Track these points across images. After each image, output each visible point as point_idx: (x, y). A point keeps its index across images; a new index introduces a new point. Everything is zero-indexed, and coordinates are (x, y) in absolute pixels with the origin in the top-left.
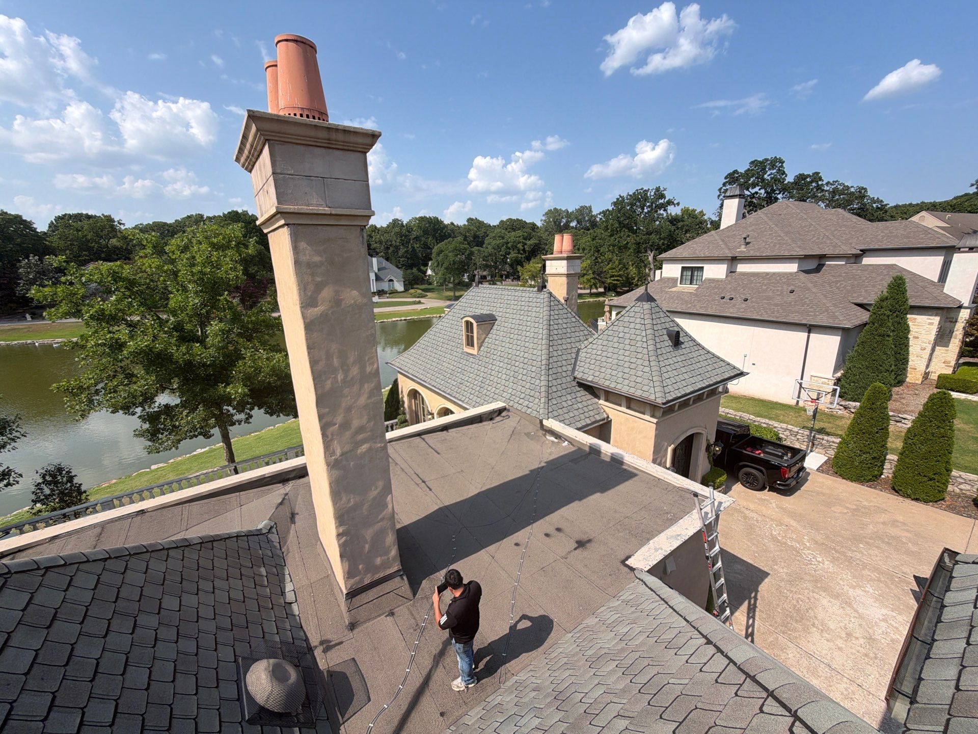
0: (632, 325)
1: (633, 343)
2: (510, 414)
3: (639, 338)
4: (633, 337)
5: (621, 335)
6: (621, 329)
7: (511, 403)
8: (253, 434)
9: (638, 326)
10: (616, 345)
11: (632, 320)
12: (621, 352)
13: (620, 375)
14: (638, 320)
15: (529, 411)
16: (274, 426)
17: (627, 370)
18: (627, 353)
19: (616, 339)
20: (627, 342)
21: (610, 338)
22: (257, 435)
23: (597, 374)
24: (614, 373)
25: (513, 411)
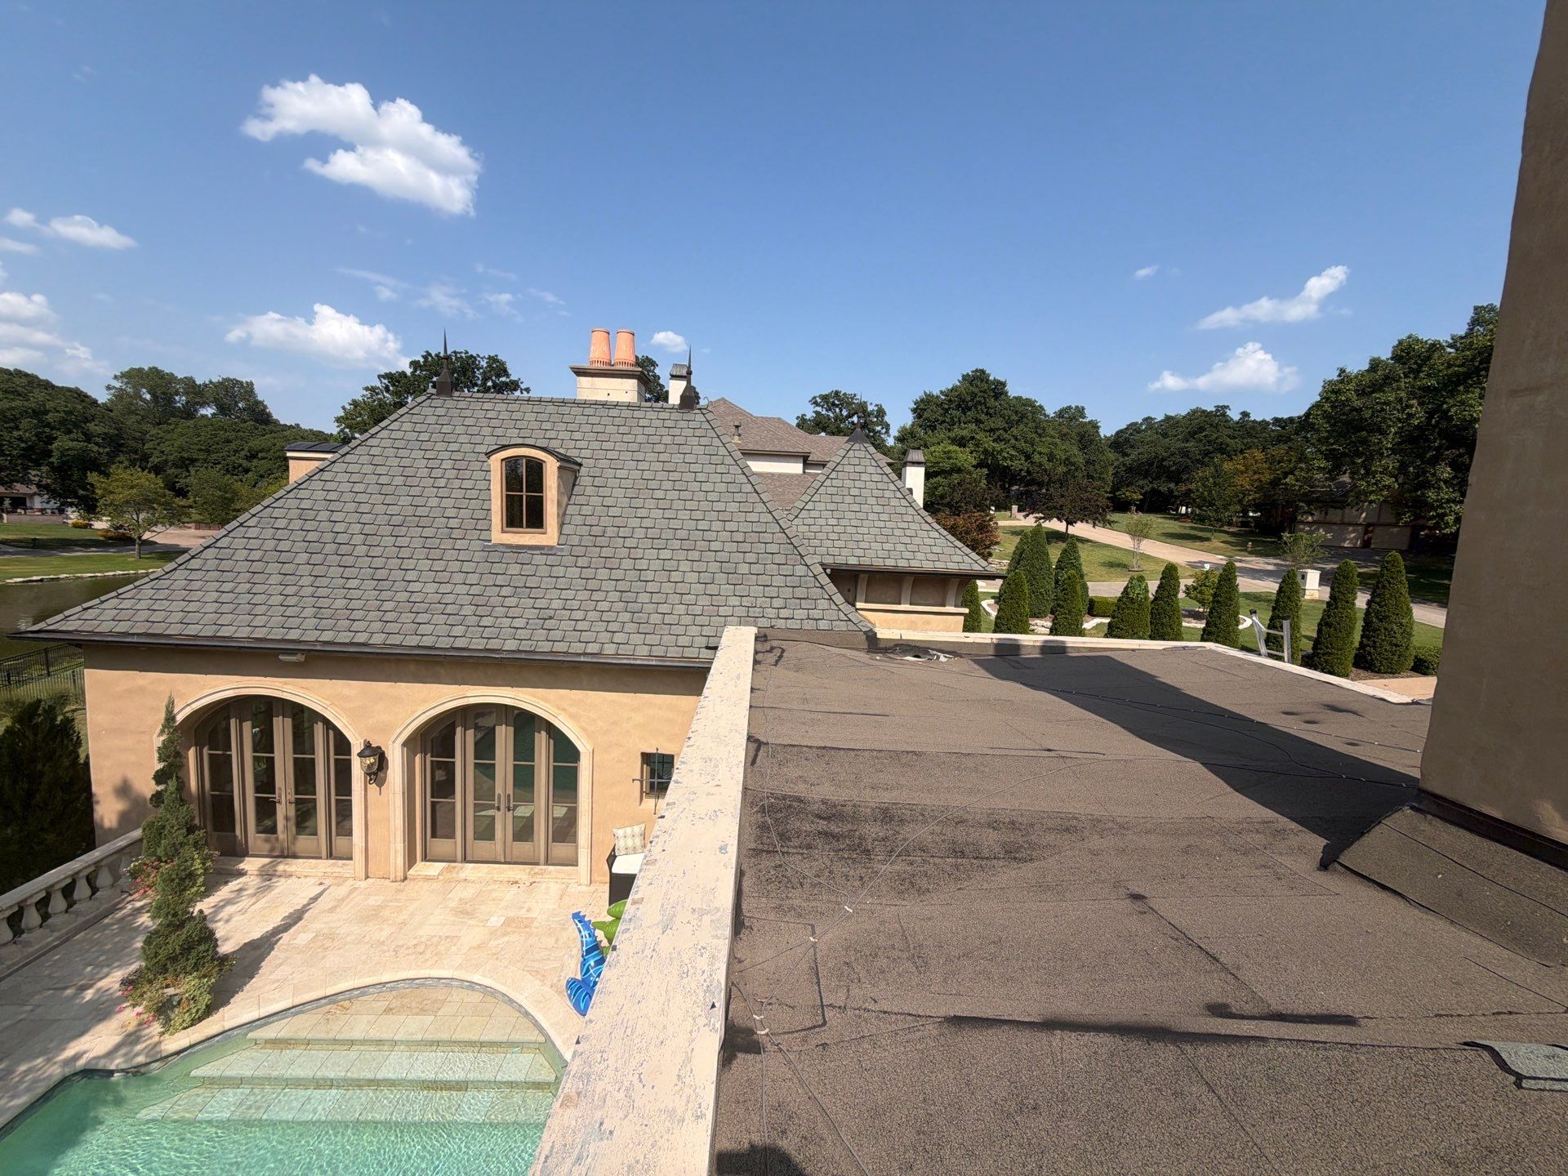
0: (864, 477)
1: (881, 501)
3: (887, 494)
4: (876, 493)
5: (854, 492)
6: (848, 483)
7: (765, 622)
9: (877, 478)
10: (856, 507)
11: (858, 469)
12: (871, 516)
13: (900, 547)
14: (871, 470)
15: (823, 625)
17: (907, 540)
18: (884, 517)
19: (848, 499)
20: (872, 501)
21: (837, 499)
23: (859, 552)
24: (887, 546)
25: (781, 635)
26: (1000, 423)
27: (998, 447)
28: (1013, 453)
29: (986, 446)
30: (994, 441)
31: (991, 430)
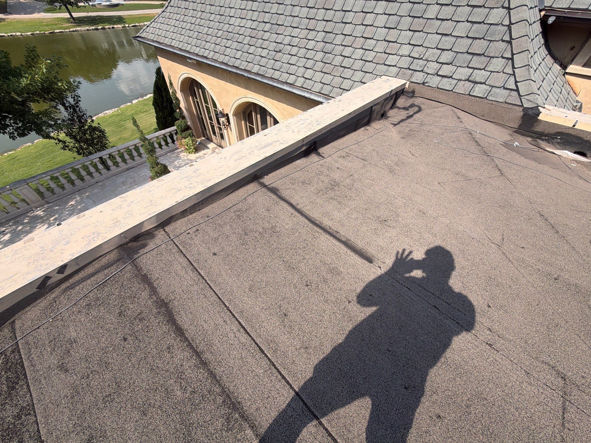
2: (418, 101)
7: (419, 77)
8: (6, 154)
15: (479, 91)
16: (33, 143)
22: (9, 156)
25: (429, 94)
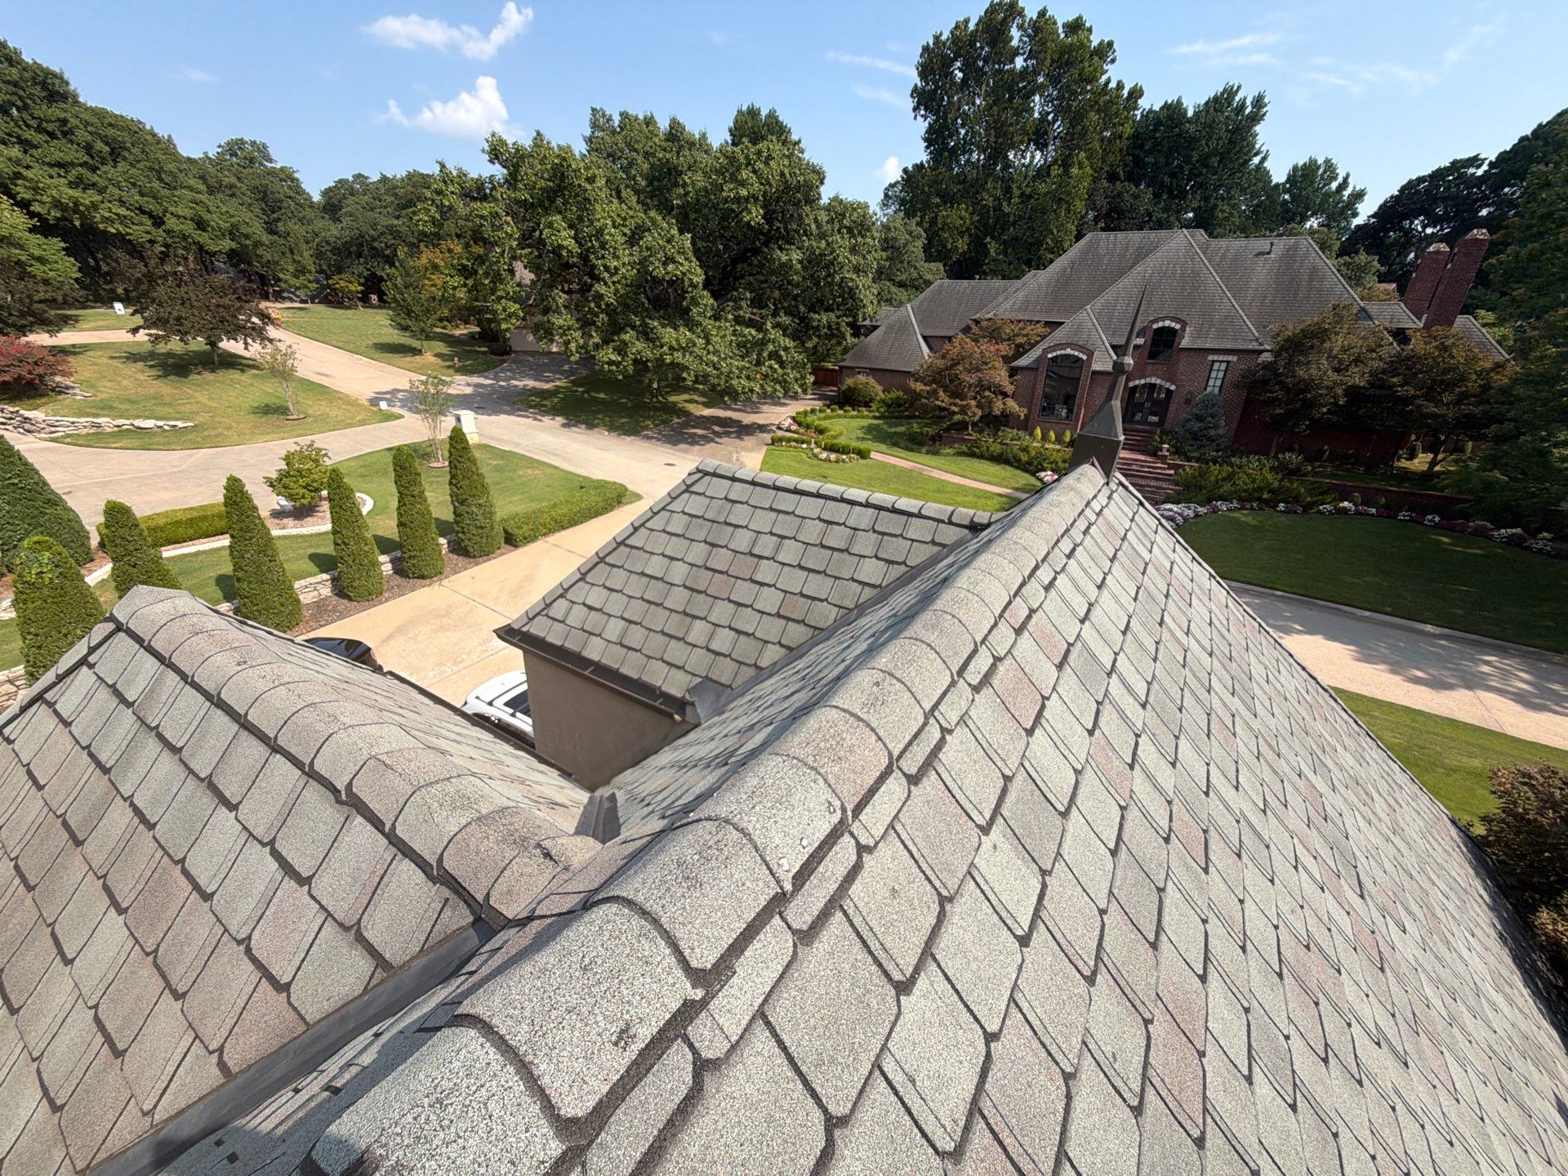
26: (71, 153)
27: (87, 198)
28: (123, 211)
29: (54, 193)
30: (71, 185)
31: (59, 165)
